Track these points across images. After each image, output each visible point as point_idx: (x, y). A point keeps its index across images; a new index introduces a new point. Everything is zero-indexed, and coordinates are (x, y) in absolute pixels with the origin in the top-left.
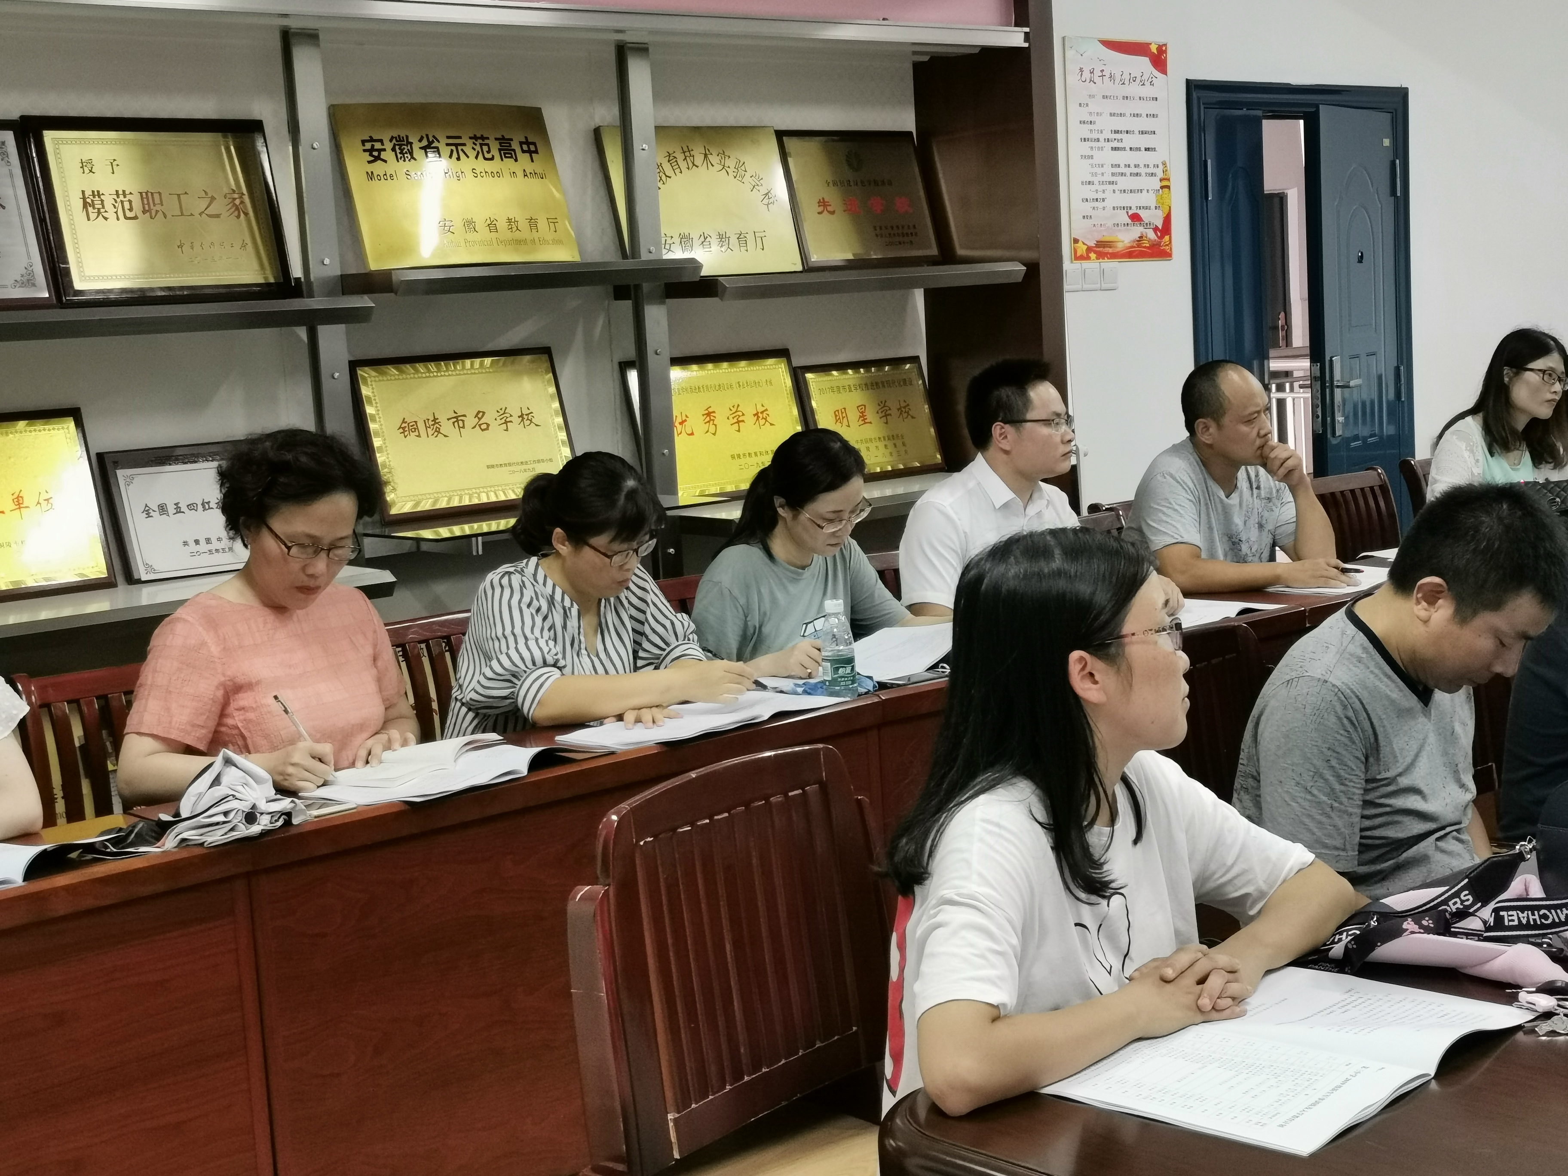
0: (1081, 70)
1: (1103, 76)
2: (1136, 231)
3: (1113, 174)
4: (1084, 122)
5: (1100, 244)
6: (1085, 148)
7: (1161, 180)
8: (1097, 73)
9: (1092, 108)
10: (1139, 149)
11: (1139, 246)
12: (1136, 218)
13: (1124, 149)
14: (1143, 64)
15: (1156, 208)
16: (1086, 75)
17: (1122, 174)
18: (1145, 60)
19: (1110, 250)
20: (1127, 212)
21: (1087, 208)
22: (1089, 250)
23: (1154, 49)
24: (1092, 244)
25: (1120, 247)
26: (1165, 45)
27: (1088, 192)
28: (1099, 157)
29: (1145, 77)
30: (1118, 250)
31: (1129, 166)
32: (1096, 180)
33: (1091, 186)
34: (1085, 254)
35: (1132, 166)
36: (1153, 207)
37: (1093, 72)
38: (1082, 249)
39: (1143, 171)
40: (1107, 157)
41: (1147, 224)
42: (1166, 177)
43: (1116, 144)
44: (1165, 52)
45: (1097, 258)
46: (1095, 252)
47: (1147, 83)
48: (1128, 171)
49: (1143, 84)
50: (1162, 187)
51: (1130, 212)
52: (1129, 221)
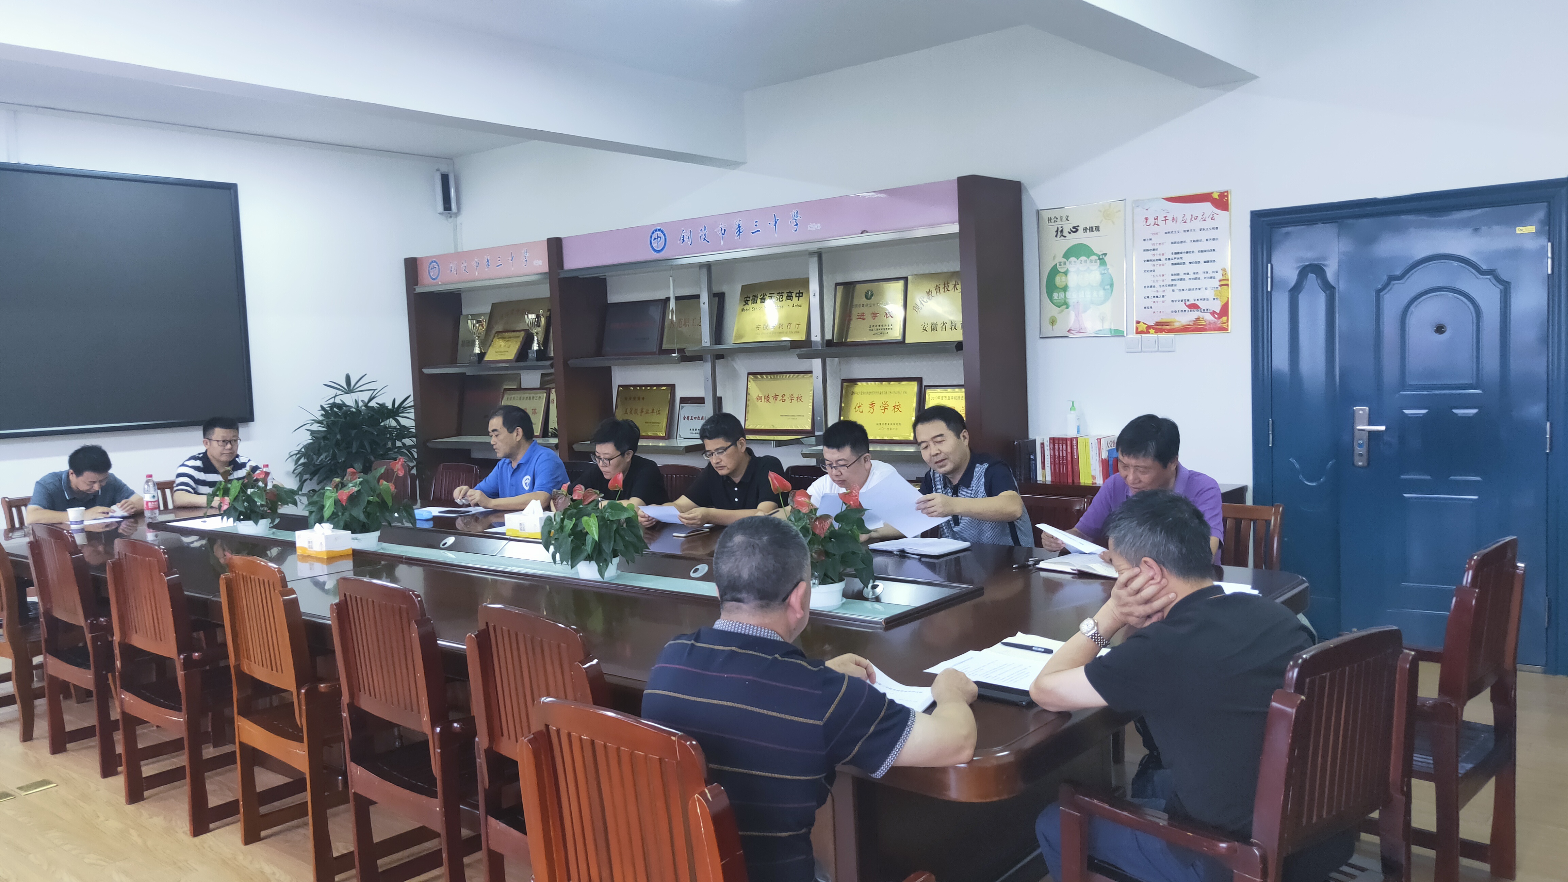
0: (1147, 219)
1: (1165, 220)
2: (1193, 315)
3: (1173, 280)
4: (1148, 250)
5: (1158, 324)
6: (1149, 266)
7: (1220, 281)
8: (1161, 218)
9: (1155, 240)
10: (1199, 262)
11: (1194, 324)
12: (1193, 307)
13: (1184, 263)
14: (1207, 207)
15: (1214, 299)
16: (1151, 221)
17: (1181, 279)
18: (1209, 204)
19: (1168, 327)
20: (1185, 304)
21: (1148, 303)
22: (1149, 327)
23: (1216, 196)
24: (1152, 324)
25: (1177, 325)
26: (1227, 192)
27: (1151, 292)
28: (1159, 270)
29: (1206, 215)
30: (1173, 327)
31: (1188, 274)
32: (1157, 285)
33: (1153, 288)
34: (1145, 330)
35: (1191, 273)
36: (1211, 298)
37: (1157, 219)
38: (1142, 327)
39: (1202, 276)
40: (1168, 269)
41: (1204, 310)
42: (1225, 278)
43: (1176, 261)
44: (1227, 196)
45: (1155, 332)
46: (1153, 329)
47: (1209, 220)
48: (1187, 277)
49: (1205, 220)
50: (1221, 286)
51: (1188, 303)
52: (1187, 309)
